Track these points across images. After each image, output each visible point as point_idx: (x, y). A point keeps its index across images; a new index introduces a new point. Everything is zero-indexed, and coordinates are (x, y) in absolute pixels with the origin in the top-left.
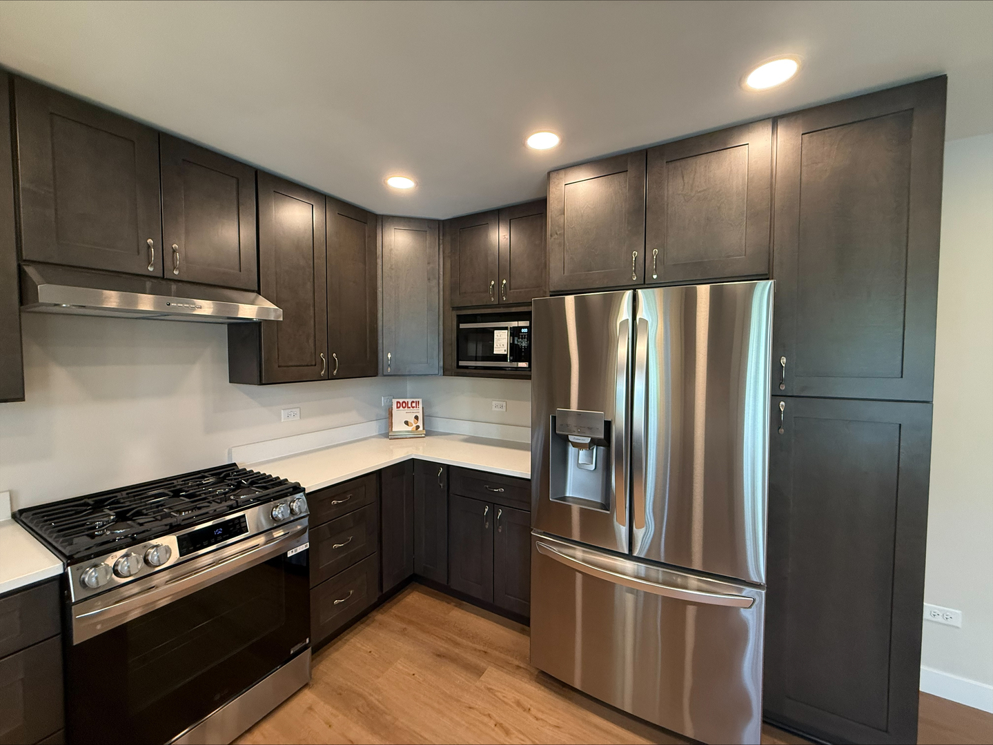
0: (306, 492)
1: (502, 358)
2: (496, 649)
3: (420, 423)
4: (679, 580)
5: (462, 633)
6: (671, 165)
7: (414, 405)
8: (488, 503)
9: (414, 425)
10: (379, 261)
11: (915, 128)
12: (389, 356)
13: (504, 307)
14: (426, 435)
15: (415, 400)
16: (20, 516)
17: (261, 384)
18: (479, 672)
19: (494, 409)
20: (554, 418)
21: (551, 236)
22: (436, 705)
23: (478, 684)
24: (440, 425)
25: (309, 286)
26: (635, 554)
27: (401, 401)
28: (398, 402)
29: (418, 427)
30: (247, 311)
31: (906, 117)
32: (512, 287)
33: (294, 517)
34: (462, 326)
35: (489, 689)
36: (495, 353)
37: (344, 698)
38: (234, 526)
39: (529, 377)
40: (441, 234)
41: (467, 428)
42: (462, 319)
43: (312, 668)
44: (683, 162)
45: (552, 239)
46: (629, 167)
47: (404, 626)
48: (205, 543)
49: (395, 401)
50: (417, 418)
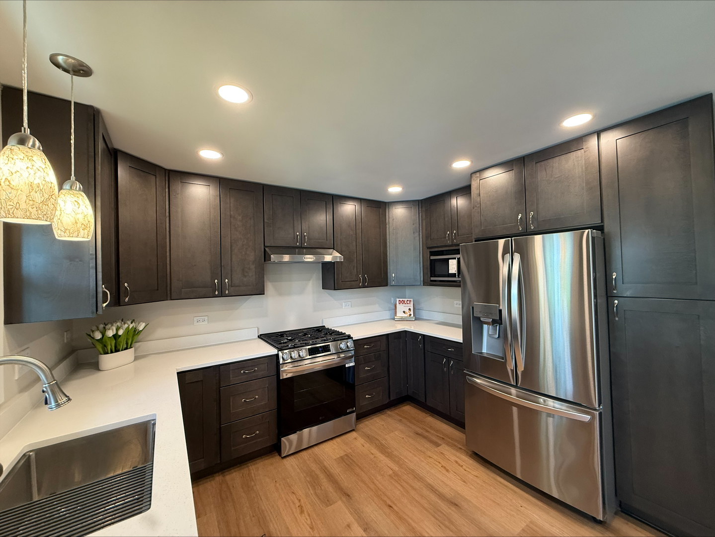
0: (354, 339)
1: (454, 275)
2: (449, 438)
3: (412, 313)
4: (532, 398)
5: (431, 427)
6: (538, 164)
7: (408, 302)
8: (445, 357)
9: (409, 314)
10: (387, 226)
11: (690, 129)
12: (393, 275)
13: (456, 246)
14: (415, 320)
15: (409, 300)
16: (261, 337)
17: (335, 290)
18: (438, 445)
19: (455, 306)
20: (473, 308)
21: (473, 208)
22: (413, 452)
23: (436, 449)
24: (424, 314)
25: (354, 243)
26: (519, 386)
27: (401, 300)
28: (399, 301)
29: (410, 315)
30: (328, 258)
31: (684, 123)
32: (459, 234)
33: (348, 350)
34: (432, 258)
35: (442, 453)
36: (450, 272)
37: (370, 439)
38: (326, 348)
39: (459, 286)
40: (420, 207)
41: (440, 317)
42: (432, 254)
43: (356, 425)
44: (545, 162)
45: (474, 210)
46: (514, 168)
47: (401, 418)
48: (317, 353)
49: (398, 300)
50: (410, 309)
